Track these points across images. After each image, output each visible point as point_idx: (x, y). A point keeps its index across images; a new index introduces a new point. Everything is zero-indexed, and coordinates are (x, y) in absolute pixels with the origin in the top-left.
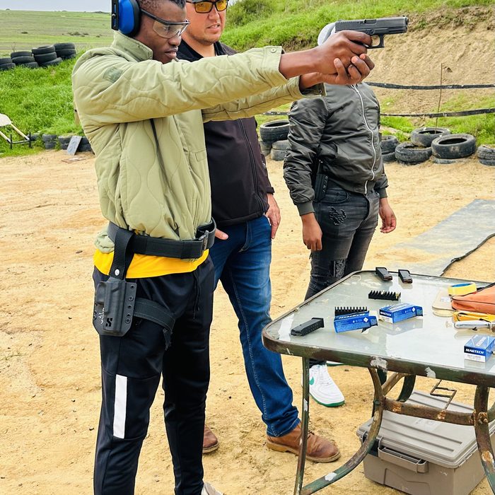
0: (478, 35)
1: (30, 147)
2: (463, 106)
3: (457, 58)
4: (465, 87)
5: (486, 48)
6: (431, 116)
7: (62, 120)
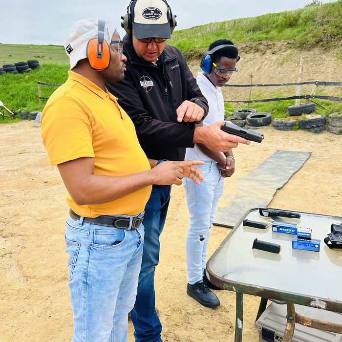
0: (267, 57)
1: (14, 118)
2: (262, 96)
3: (256, 70)
4: (265, 85)
5: (272, 64)
6: (245, 102)
7: (32, 103)
